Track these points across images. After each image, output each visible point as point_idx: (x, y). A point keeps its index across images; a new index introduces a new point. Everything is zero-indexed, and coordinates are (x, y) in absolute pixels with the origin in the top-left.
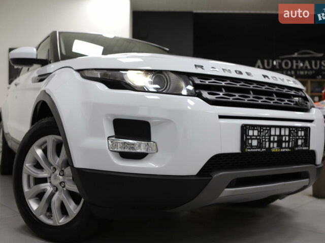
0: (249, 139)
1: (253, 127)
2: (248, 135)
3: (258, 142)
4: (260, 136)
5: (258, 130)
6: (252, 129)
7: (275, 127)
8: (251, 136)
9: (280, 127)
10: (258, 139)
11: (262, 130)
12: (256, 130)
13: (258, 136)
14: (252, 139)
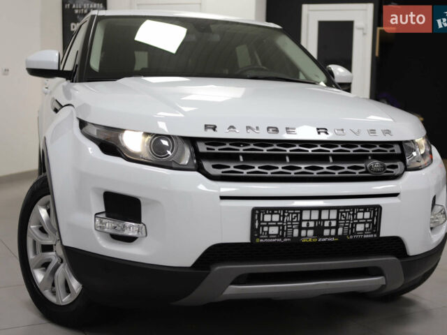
0: (263, 226)
1: (272, 211)
2: (263, 221)
3: (279, 230)
4: (283, 222)
5: (280, 214)
6: (269, 213)
7: (311, 209)
8: (268, 222)
9: (320, 209)
10: (279, 226)
11: (286, 214)
12: (276, 214)
13: (280, 221)
14: (269, 226)
